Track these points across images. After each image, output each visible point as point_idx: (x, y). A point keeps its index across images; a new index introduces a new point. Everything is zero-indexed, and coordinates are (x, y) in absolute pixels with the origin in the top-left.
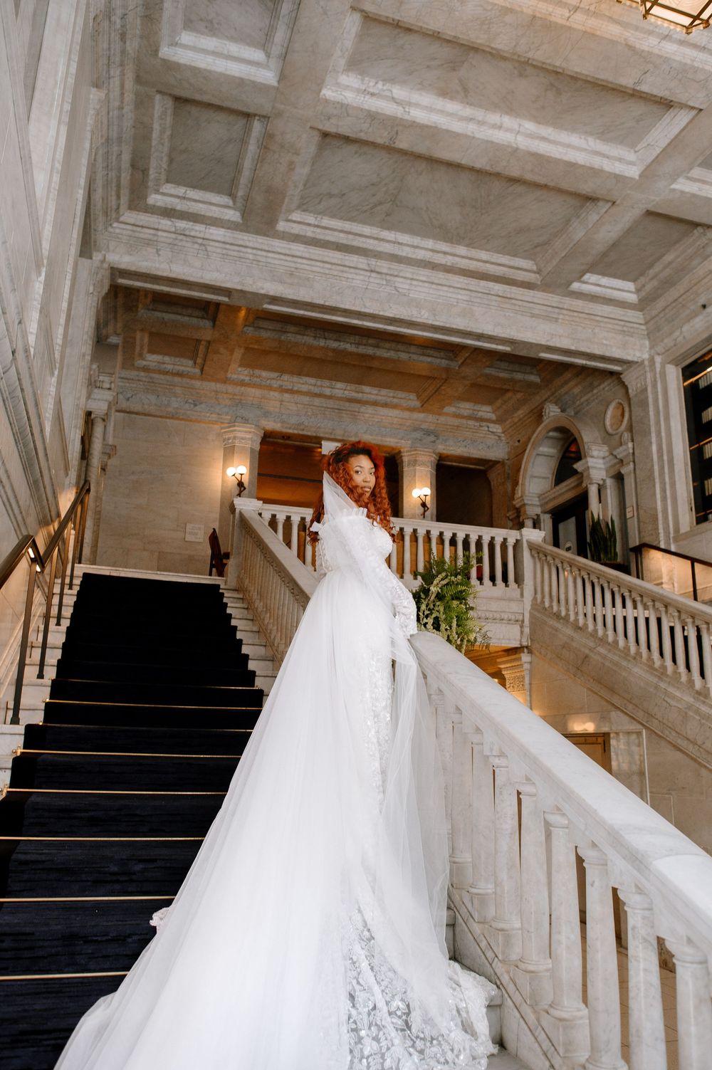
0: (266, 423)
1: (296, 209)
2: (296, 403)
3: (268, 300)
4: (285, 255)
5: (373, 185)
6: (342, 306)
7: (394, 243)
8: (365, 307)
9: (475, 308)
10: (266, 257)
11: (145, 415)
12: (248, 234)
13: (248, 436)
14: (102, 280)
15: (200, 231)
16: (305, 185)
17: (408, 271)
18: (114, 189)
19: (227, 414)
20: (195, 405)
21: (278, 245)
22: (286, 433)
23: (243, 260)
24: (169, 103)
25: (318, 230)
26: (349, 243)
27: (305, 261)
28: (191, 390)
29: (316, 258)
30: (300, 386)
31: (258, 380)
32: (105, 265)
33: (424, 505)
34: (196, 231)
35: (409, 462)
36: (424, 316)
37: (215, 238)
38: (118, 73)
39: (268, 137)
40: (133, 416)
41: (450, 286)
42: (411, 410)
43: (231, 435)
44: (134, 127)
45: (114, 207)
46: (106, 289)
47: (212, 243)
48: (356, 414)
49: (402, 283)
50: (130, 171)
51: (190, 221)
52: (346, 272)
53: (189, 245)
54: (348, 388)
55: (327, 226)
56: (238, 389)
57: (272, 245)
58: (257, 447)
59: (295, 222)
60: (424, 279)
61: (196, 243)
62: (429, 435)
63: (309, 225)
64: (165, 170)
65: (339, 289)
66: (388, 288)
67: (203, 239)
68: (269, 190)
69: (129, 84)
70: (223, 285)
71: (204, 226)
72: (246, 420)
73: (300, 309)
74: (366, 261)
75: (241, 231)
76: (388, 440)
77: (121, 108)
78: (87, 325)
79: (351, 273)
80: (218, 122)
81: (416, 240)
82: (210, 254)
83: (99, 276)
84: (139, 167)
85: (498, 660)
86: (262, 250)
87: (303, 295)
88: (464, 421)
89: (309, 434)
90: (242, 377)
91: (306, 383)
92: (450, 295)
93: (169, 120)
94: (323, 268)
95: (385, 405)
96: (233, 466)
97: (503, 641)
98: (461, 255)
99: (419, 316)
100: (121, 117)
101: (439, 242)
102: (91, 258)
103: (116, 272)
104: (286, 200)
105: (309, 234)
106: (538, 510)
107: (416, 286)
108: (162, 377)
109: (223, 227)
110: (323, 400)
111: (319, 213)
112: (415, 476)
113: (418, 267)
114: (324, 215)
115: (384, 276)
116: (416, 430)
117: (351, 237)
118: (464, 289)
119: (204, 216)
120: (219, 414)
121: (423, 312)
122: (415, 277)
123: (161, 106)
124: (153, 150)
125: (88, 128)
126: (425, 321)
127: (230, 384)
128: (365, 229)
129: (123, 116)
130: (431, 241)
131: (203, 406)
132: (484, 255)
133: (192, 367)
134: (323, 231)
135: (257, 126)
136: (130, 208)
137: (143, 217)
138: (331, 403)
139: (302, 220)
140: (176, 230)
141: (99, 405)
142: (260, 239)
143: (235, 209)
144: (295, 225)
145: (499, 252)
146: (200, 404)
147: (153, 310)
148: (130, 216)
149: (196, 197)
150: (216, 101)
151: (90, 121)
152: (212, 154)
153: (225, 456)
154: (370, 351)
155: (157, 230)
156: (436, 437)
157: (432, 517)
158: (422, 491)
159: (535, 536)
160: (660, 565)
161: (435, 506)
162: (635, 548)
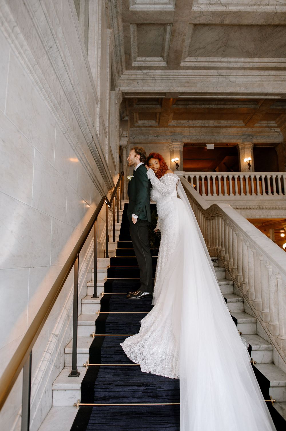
0: (184, 140)
1: (187, 57)
2: (195, 131)
3: (180, 94)
4: (185, 75)
5: (217, 40)
6: (209, 92)
7: (228, 62)
8: (218, 90)
9: (264, 83)
10: (178, 78)
11: (140, 143)
12: (170, 70)
13: (178, 146)
14: (120, 98)
15: (152, 73)
16: (189, 46)
17: (234, 72)
18: (120, 63)
19: (170, 139)
20: (158, 137)
21: (182, 72)
22: (193, 143)
23: (169, 80)
24: (135, 27)
25: (197, 63)
26: (209, 66)
27: (193, 76)
28: (155, 132)
29: (197, 74)
30: (195, 124)
31: (180, 124)
32: (120, 92)
33: (249, 164)
34: (151, 73)
35: (242, 148)
36: (242, 90)
37: (158, 74)
38: (116, 20)
39: (173, 31)
40: (136, 144)
41: (252, 76)
42: (241, 127)
43: (172, 147)
44: (124, 39)
45: (121, 70)
46: (121, 100)
47: (157, 76)
48: (219, 132)
49: (232, 78)
50: (125, 55)
51: (148, 69)
52: (209, 78)
53: (149, 78)
54: (215, 122)
55: (200, 61)
56: (172, 129)
57: (179, 73)
58: (182, 150)
59: (187, 62)
60: (241, 74)
61: (151, 77)
62: (249, 136)
63: (193, 62)
64: (137, 52)
65: (207, 85)
66: (227, 81)
67: (154, 75)
68: (176, 51)
69: (120, 23)
70: (163, 92)
71: (153, 70)
72: (177, 140)
73: (192, 96)
74: (217, 72)
75: (167, 69)
76: (233, 140)
77: (119, 33)
78: (116, 115)
79: (211, 78)
80: (154, 29)
81: (237, 59)
82: (156, 80)
83: (119, 96)
84: (128, 53)
85: (282, 224)
86: (176, 75)
87: (193, 90)
88: (264, 129)
89: (201, 142)
90: (174, 124)
91: (198, 123)
92: (252, 79)
93: (136, 33)
94: (200, 78)
95: (230, 127)
96: (173, 158)
97: (283, 217)
98: (256, 62)
99: (240, 90)
100: (119, 37)
101: (246, 58)
102: (115, 91)
103: (124, 94)
104: (183, 54)
105: (193, 65)
107: (238, 78)
108: (145, 128)
109: (160, 69)
110: (205, 128)
111: (197, 56)
112: (244, 153)
113: (238, 70)
114: (199, 57)
115: (224, 76)
116: (244, 135)
117: (210, 63)
118: (259, 76)
119: (153, 66)
120: (167, 139)
121: (242, 88)
122: (237, 74)
123: (133, 28)
124: (132, 45)
125: (108, 45)
126: (243, 92)
127: (169, 127)
128: (215, 59)
129: (120, 36)
130: (243, 58)
131: (161, 137)
132: (266, 60)
133: (155, 123)
134: (198, 63)
135: (169, 28)
136: (126, 69)
137: (131, 71)
138: (209, 129)
139: (190, 61)
140: (144, 74)
141: (124, 143)
142: (175, 71)
143: (164, 61)
144: (187, 63)
145: (272, 57)
146: (160, 136)
147: (139, 104)
148: (126, 72)
149: (150, 60)
150: (153, 22)
151: (108, 42)
152: (153, 42)
153: (170, 155)
154: (222, 107)
155: (137, 75)
156: (253, 136)
157: (253, 169)
158: (247, 159)
161: (254, 164)
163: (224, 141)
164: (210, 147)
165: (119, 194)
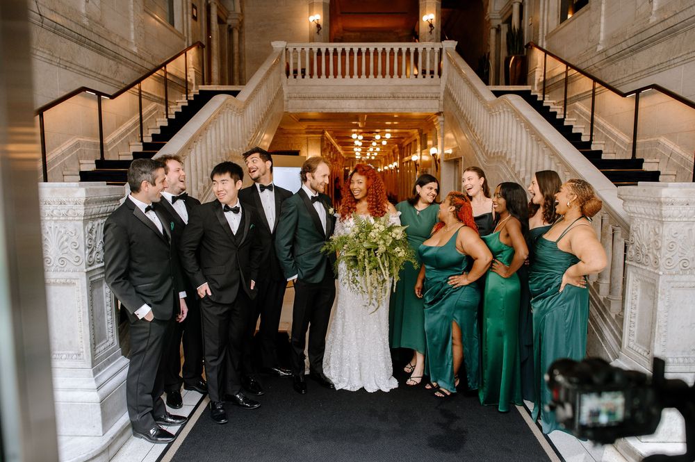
33: (431, 25)
58: (327, 1)
96: (313, 15)
97: (428, 110)
106: (500, 22)
153: (309, 9)
157: (437, 33)
158: (429, 16)
159: (450, 45)
160: (538, 55)
161: (440, 25)
162: (527, 46)
165: (192, 76)
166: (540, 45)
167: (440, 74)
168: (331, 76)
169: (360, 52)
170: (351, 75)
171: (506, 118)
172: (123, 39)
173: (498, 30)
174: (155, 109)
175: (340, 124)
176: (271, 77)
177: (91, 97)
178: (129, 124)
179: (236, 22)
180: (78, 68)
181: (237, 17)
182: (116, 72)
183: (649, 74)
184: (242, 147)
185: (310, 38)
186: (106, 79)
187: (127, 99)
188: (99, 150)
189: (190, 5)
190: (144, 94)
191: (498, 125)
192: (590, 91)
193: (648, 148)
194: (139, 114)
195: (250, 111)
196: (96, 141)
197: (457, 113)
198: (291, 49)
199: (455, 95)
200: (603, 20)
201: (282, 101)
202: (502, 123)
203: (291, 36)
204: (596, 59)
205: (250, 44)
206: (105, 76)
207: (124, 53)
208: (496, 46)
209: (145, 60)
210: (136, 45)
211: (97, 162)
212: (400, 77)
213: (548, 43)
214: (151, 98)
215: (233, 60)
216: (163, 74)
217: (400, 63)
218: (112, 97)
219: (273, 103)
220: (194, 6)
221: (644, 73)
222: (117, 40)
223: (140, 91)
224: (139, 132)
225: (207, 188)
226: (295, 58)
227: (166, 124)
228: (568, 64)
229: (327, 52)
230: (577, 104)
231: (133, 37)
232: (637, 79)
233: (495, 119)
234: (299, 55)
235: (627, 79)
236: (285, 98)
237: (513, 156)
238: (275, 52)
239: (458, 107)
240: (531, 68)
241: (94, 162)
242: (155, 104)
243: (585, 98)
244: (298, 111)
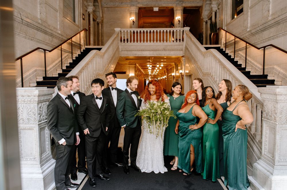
0: (139, 5)
11: (111, 8)
13: (134, 9)
19: (129, 4)
20: (122, 3)
33: (179, 21)
35: (176, 10)
43: (131, 10)
58: (137, 12)
62: (181, 2)
72: (134, 5)
76: (169, 5)
89: (149, 6)
96: (131, 17)
97: (178, 55)
106: (207, 19)
112: (177, 13)
116: (177, 1)
120: (127, 5)
131: (124, 3)
153: (130, 15)
156: (183, 2)
157: (181, 24)
158: (178, 17)
159: (187, 29)
160: (223, 33)
161: (183, 21)
162: (218, 29)
163: (164, 5)
164: (156, 9)
165: (82, 42)
166: (224, 28)
167: (183, 40)
168: (139, 42)
169: (150, 32)
170: (147, 41)
171: (211, 59)
172: (55, 28)
173: (206, 23)
174: (67, 56)
175: (142, 61)
176: (115, 42)
177: (41, 51)
178: (57, 62)
179: (100, 20)
180: (36, 40)
181: (100, 18)
182: (52, 41)
183: (269, 40)
184: (102, 71)
185: (130, 27)
186: (47, 44)
187: (56, 52)
188: (44, 72)
189: (82, 14)
190: (63, 50)
191: (207, 61)
192: (245, 47)
193: (269, 70)
194: (61, 58)
195: (106, 56)
196: (43, 69)
197: (190, 56)
198: (122, 31)
199: (189, 49)
200: (249, 18)
201: (119, 52)
202: (209, 61)
203: (122, 26)
204: (247, 34)
205: (106, 29)
206: (47, 43)
207: (55, 34)
208: (205, 29)
209: (63, 36)
210: (60, 30)
211: (44, 78)
212: (167, 42)
213: (227, 28)
214: (66, 51)
215: (99, 35)
216: (71, 42)
217: (167, 36)
218: (50, 51)
219: (115, 53)
220: (83, 15)
221: (266, 40)
222: (52, 28)
223: (61, 48)
224: (61, 65)
225: (88, 88)
226: (124, 34)
227: (72, 62)
228: (235, 36)
229: (137, 32)
230: (239, 52)
231: (59, 27)
232: (264, 42)
233: (206, 59)
234: (126, 33)
235: (259, 42)
236: (120, 51)
237: (214, 74)
238: (116, 32)
239: (191, 54)
240: (220, 37)
241: (42, 77)
242: (67, 54)
243: (242, 50)
244: (125, 56)
